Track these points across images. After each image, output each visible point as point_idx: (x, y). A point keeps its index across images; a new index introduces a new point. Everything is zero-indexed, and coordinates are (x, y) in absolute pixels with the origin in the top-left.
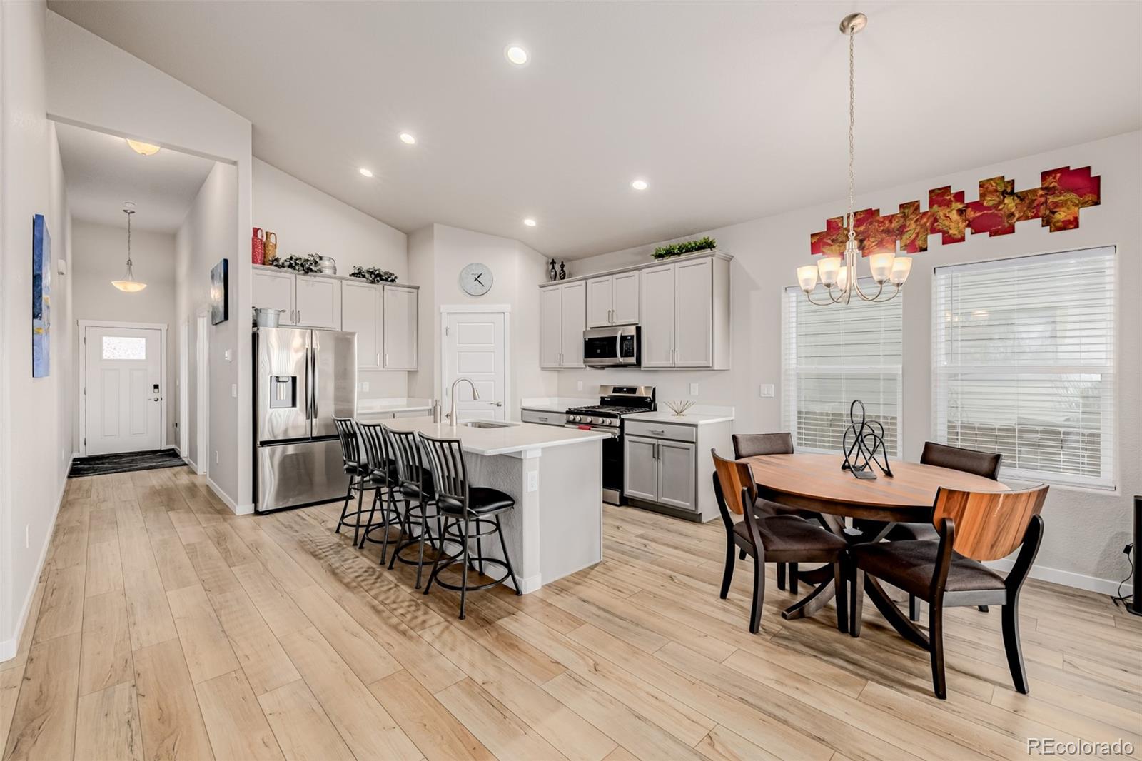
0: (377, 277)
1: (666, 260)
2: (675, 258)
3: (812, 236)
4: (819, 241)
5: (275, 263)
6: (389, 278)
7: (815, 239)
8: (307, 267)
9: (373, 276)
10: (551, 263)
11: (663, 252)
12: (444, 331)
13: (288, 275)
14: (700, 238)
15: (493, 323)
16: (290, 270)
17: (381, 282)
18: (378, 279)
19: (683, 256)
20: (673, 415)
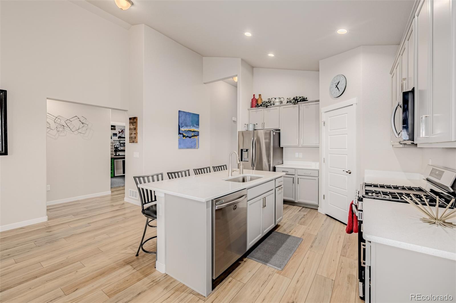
0: (296, 101)
5: (257, 106)
6: (304, 100)
8: (267, 105)
9: (294, 101)
12: (323, 123)
13: (261, 110)
16: (261, 107)
17: (299, 103)
18: (296, 102)
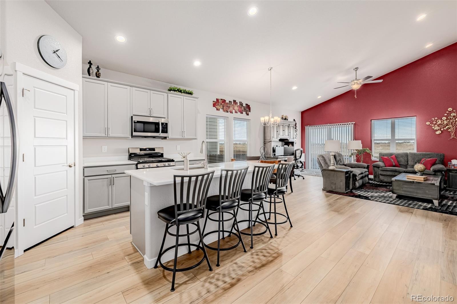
1: (176, 92)
2: (180, 93)
3: (213, 101)
4: (215, 104)
7: (214, 103)
10: (89, 63)
11: (176, 89)
12: (19, 91)
14: (187, 90)
15: (66, 96)
19: (183, 94)
20: (182, 158)
